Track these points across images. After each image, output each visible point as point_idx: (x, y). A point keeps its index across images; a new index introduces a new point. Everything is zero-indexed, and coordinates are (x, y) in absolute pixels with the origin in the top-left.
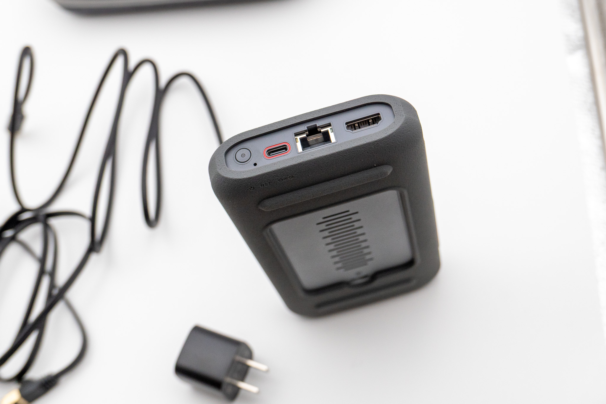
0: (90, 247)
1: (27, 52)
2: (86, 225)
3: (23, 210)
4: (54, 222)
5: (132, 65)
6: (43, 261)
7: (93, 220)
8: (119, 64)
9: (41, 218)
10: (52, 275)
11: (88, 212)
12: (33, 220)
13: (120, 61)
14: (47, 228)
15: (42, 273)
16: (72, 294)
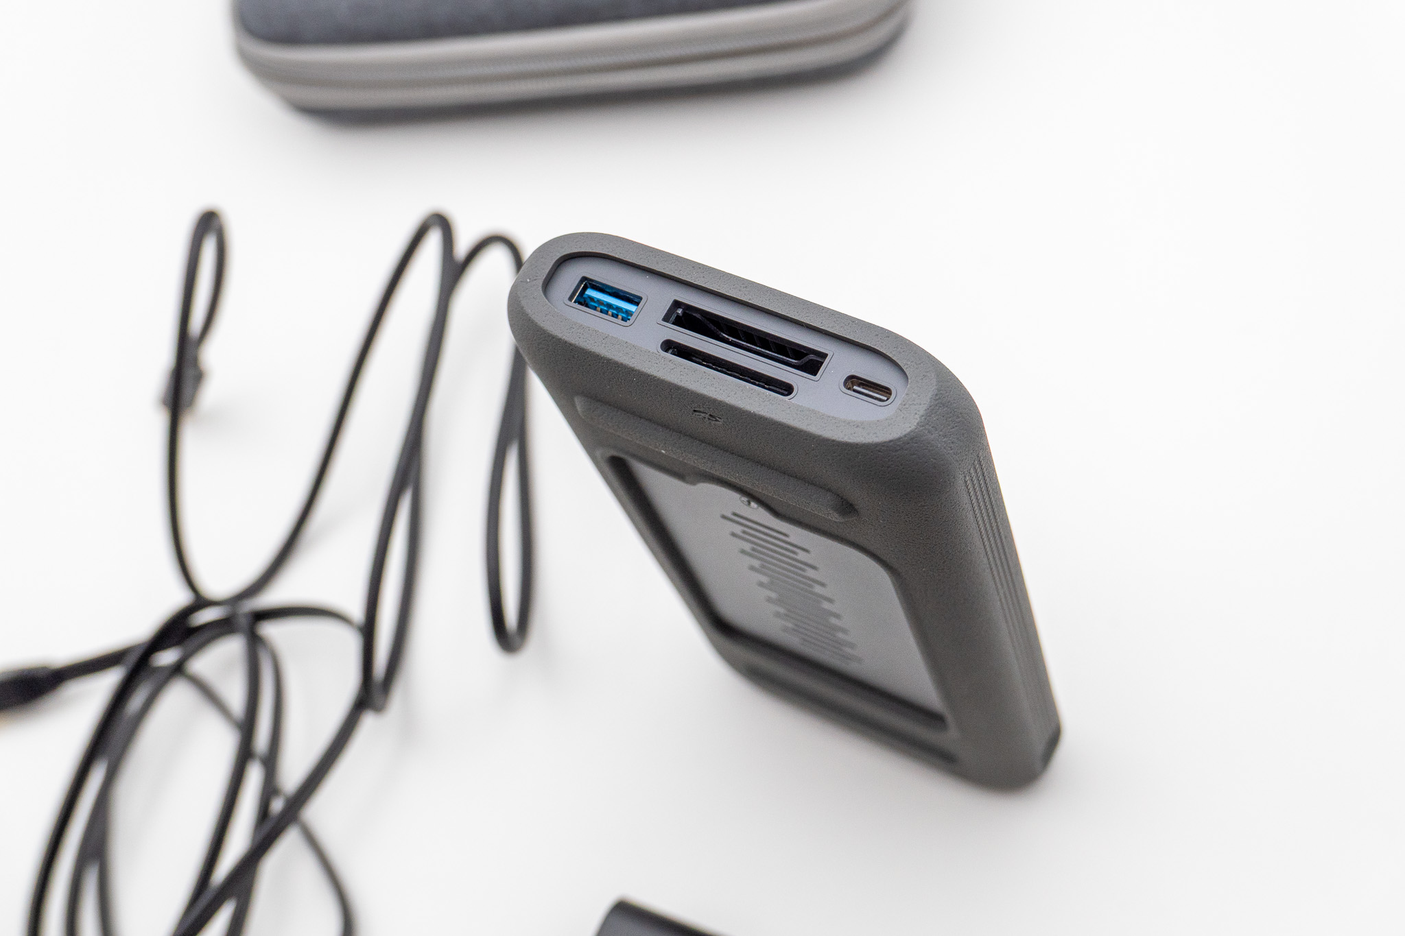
0: (359, 694)
1: (208, 224)
2: (351, 643)
3: (201, 603)
4: (272, 631)
5: (462, 247)
6: (247, 727)
7: (368, 631)
8: (431, 248)
9: (243, 622)
10: (271, 763)
11: (356, 609)
12: (223, 627)
13: (433, 242)
14: (255, 643)
15: (245, 755)
16: (317, 812)
